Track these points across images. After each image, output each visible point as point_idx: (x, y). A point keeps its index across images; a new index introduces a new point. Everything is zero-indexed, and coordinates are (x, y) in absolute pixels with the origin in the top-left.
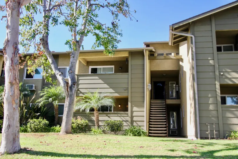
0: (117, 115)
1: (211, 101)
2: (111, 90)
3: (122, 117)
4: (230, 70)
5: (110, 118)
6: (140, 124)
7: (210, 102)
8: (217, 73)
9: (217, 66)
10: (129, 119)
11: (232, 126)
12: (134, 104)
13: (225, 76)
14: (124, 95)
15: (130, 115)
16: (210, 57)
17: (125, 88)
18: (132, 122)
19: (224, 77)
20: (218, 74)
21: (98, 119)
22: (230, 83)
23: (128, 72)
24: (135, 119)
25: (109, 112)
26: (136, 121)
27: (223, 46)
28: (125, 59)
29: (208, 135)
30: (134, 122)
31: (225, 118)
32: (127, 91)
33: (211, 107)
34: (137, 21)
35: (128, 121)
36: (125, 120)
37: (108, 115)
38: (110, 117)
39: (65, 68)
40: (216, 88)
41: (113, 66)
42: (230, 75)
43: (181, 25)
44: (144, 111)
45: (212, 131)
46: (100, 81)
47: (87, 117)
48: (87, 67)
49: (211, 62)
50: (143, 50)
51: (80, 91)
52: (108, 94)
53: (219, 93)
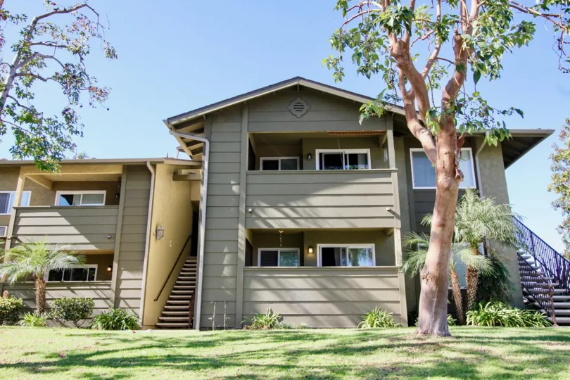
0: (88, 287)
1: (227, 259)
2: (83, 239)
3: (98, 291)
4: (267, 203)
5: (74, 292)
6: (132, 303)
7: (225, 262)
8: (242, 209)
9: (244, 195)
10: (111, 294)
11: (260, 305)
12: (123, 266)
13: (256, 214)
14: (106, 248)
15: (114, 286)
16: (234, 180)
17: (109, 234)
18: (117, 300)
19: (254, 216)
20: (244, 211)
21: (44, 296)
22: (263, 226)
23: (118, 203)
24: (123, 294)
25: (95, 281)
26: (124, 299)
27: (281, 160)
28: (116, 180)
29: (211, 321)
30: (122, 301)
31: (247, 291)
32: (112, 241)
33: (226, 271)
34: (108, 109)
35: (109, 299)
36: (105, 297)
37: (72, 288)
38: (76, 291)
39: (7, 194)
40: (238, 236)
41: (104, 192)
42: (264, 212)
43: (184, 119)
44: (141, 279)
45: (219, 315)
46: (63, 221)
47: (28, 292)
48: (51, 192)
49: (235, 188)
50: (146, 162)
51: (19, 240)
52: (68, 247)
53: (241, 245)
